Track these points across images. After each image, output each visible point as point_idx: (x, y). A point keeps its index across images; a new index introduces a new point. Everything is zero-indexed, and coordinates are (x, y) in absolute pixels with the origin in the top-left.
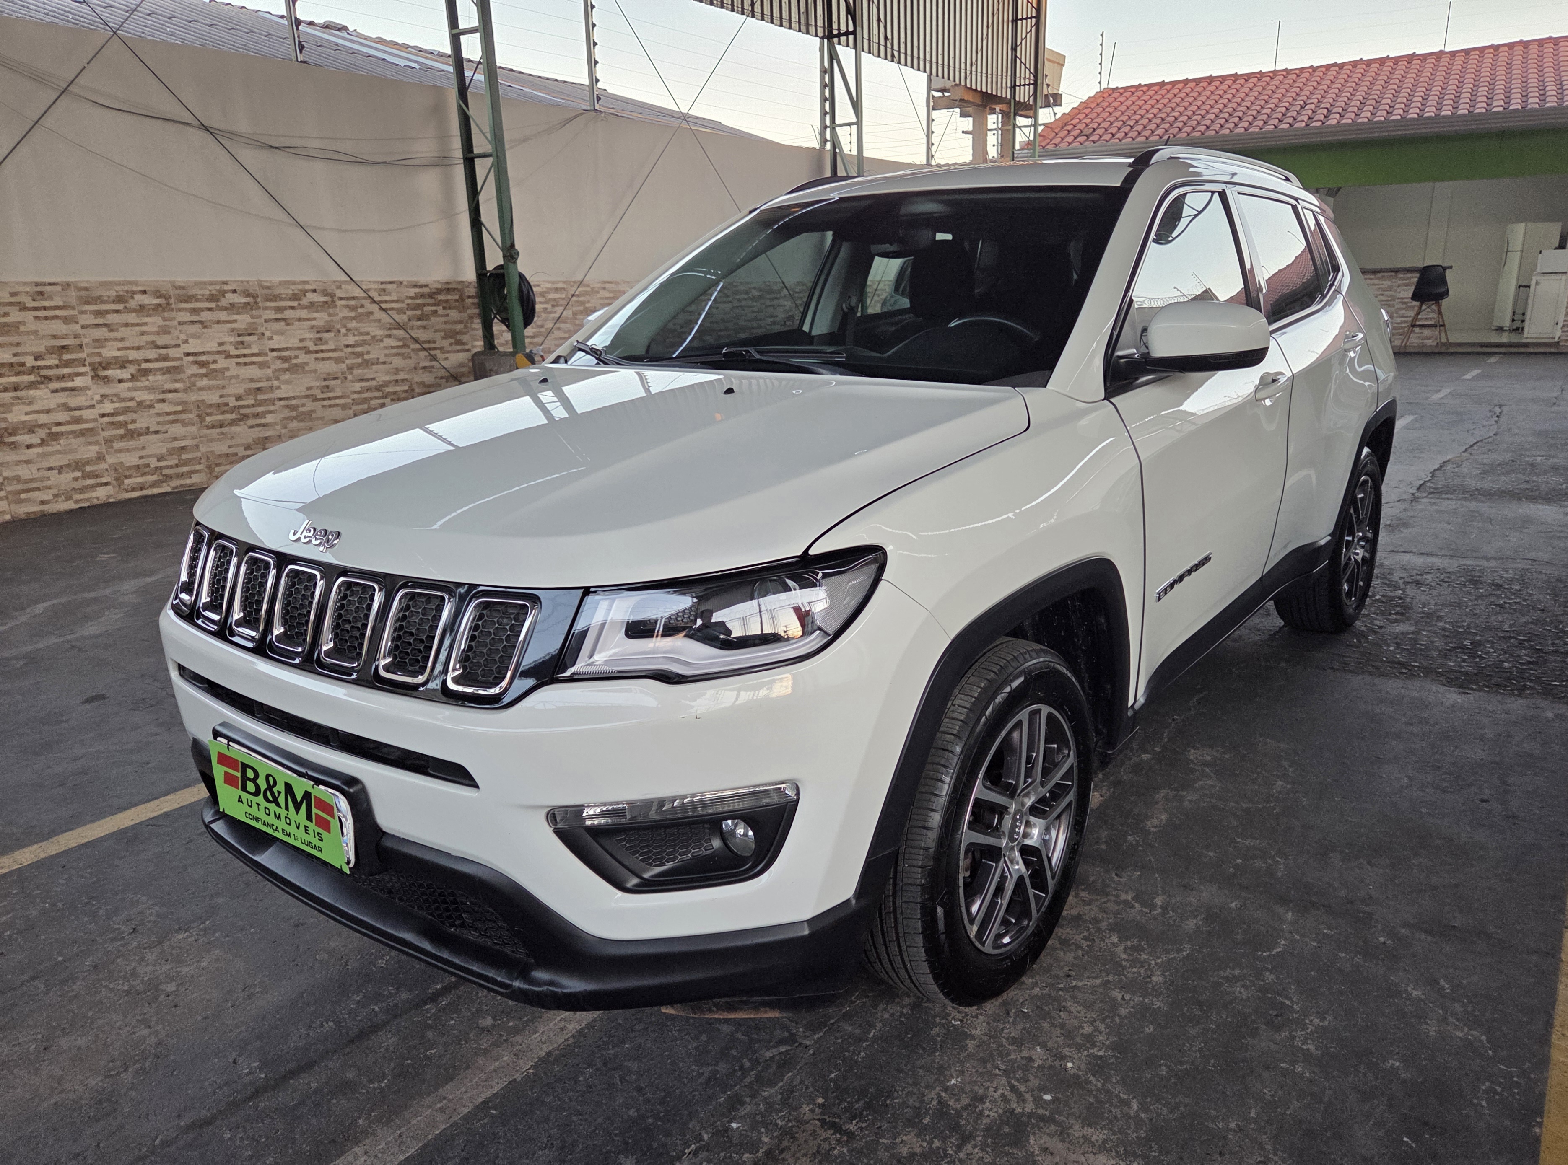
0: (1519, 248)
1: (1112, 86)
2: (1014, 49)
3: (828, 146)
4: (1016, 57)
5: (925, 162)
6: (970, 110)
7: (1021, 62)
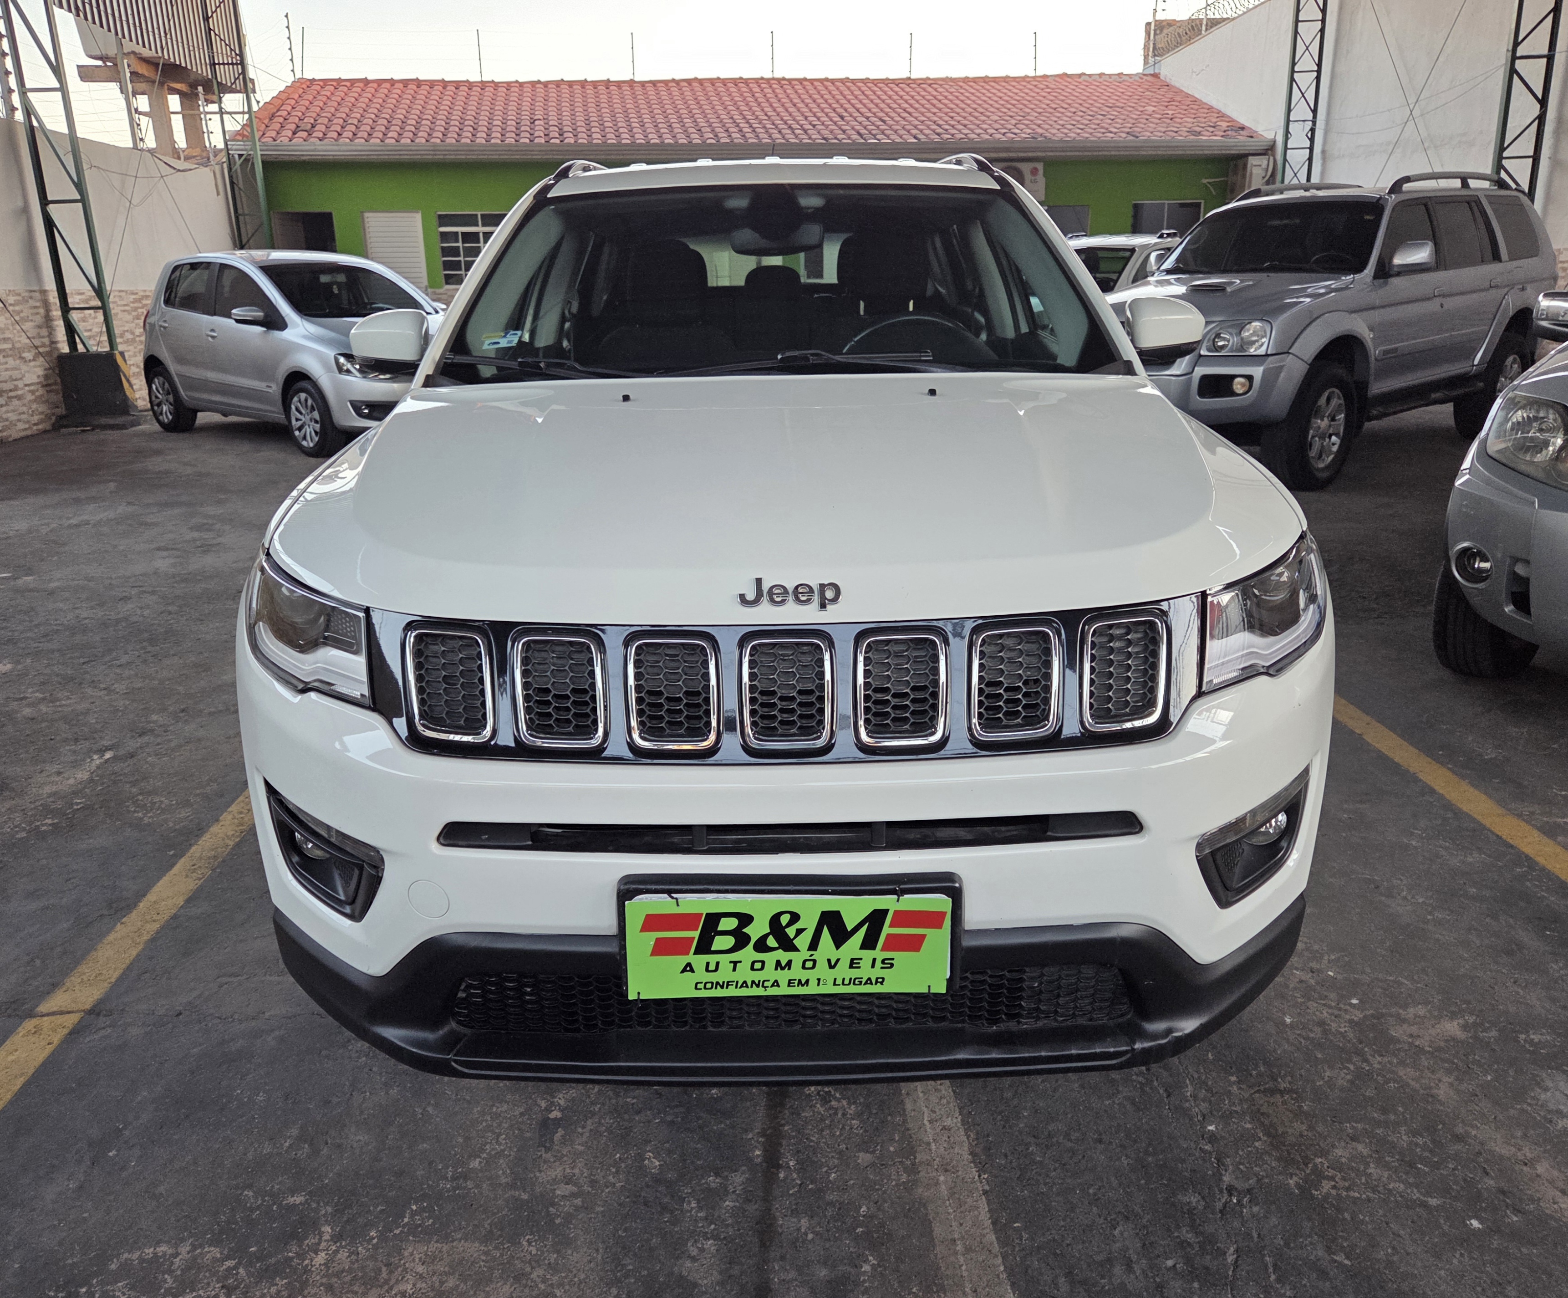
0: (727, 273)
1: (308, 76)
2: (206, 19)
3: (19, 116)
4: (210, 29)
5: (131, 146)
6: (143, 86)
7: (216, 34)
